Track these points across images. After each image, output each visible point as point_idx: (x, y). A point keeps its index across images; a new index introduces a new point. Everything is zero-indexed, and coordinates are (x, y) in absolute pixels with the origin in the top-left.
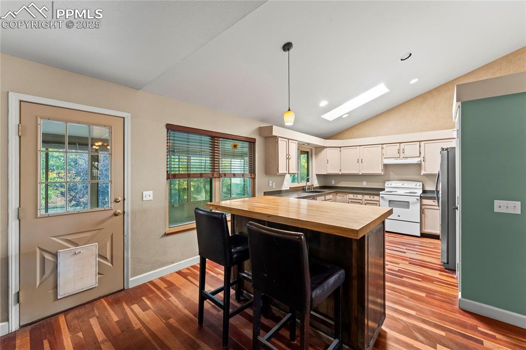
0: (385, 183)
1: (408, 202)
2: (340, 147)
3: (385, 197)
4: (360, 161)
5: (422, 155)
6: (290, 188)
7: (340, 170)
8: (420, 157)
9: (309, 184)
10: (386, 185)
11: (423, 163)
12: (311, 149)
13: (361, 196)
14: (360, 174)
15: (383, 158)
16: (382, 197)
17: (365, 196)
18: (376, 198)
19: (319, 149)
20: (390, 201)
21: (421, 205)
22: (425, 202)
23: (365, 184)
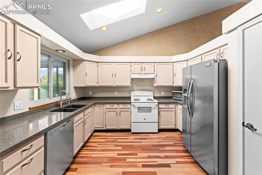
0: (131, 92)
1: (151, 107)
2: (98, 63)
3: (135, 105)
4: (114, 75)
5: (155, 73)
6: (30, 108)
7: (98, 83)
8: (154, 74)
9: (64, 97)
10: (132, 95)
11: (156, 78)
12: (69, 61)
13: (116, 105)
14: (114, 86)
15: (131, 73)
16: (133, 105)
17: (120, 105)
18: (128, 106)
19: (77, 61)
20: (138, 108)
21: (159, 109)
22: (161, 106)
23: (116, 94)
